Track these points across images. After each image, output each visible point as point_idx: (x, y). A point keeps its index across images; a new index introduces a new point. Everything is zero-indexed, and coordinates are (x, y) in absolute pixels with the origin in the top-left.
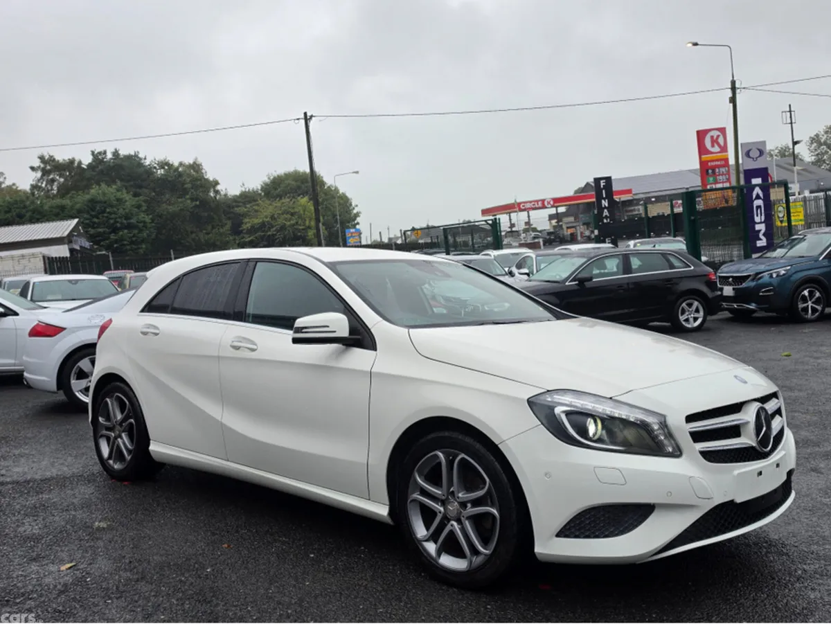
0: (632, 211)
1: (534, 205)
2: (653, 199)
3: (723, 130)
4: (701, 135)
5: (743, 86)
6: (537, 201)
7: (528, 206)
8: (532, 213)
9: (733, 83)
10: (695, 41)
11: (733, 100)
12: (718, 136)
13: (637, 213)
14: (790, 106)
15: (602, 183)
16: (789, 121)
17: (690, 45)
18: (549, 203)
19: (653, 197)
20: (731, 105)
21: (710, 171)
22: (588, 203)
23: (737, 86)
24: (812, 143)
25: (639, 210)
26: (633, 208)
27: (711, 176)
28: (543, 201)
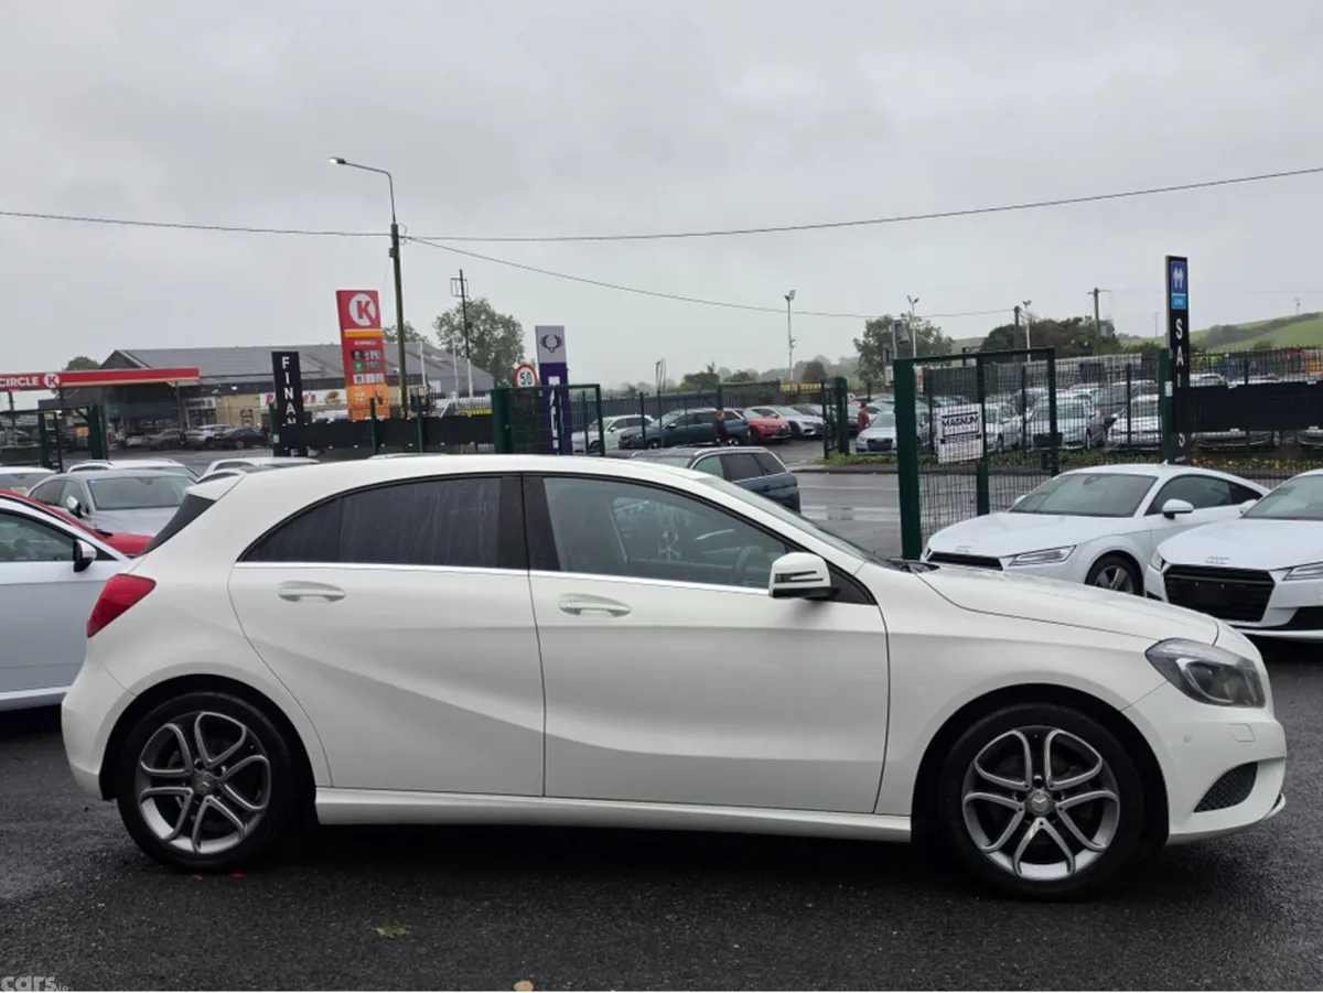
0: (198, 403)
1: (22, 382)
2: (235, 388)
3: (373, 295)
4: (343, 298)
5: (408, 235)
6: (30, 376)
7: (12, 382)
8: (15, 394)
9: (395, 228)
10: (341, 157)
11: (395, 253)
12: (368, 303)
13: (207, 407)
14: (461, 271)
15: (285, 362)
16: (460, 294)
17: (334, 161)
18: (51, 380)
19: (234, 385)
20: (392, 260)
21: (357, 354)
22: (115, 386)
23: (401, 233)
24: (441, 326)
25: (210, 403)
26: (199, 400)
27: (358, 361)
28: (41, 376)
